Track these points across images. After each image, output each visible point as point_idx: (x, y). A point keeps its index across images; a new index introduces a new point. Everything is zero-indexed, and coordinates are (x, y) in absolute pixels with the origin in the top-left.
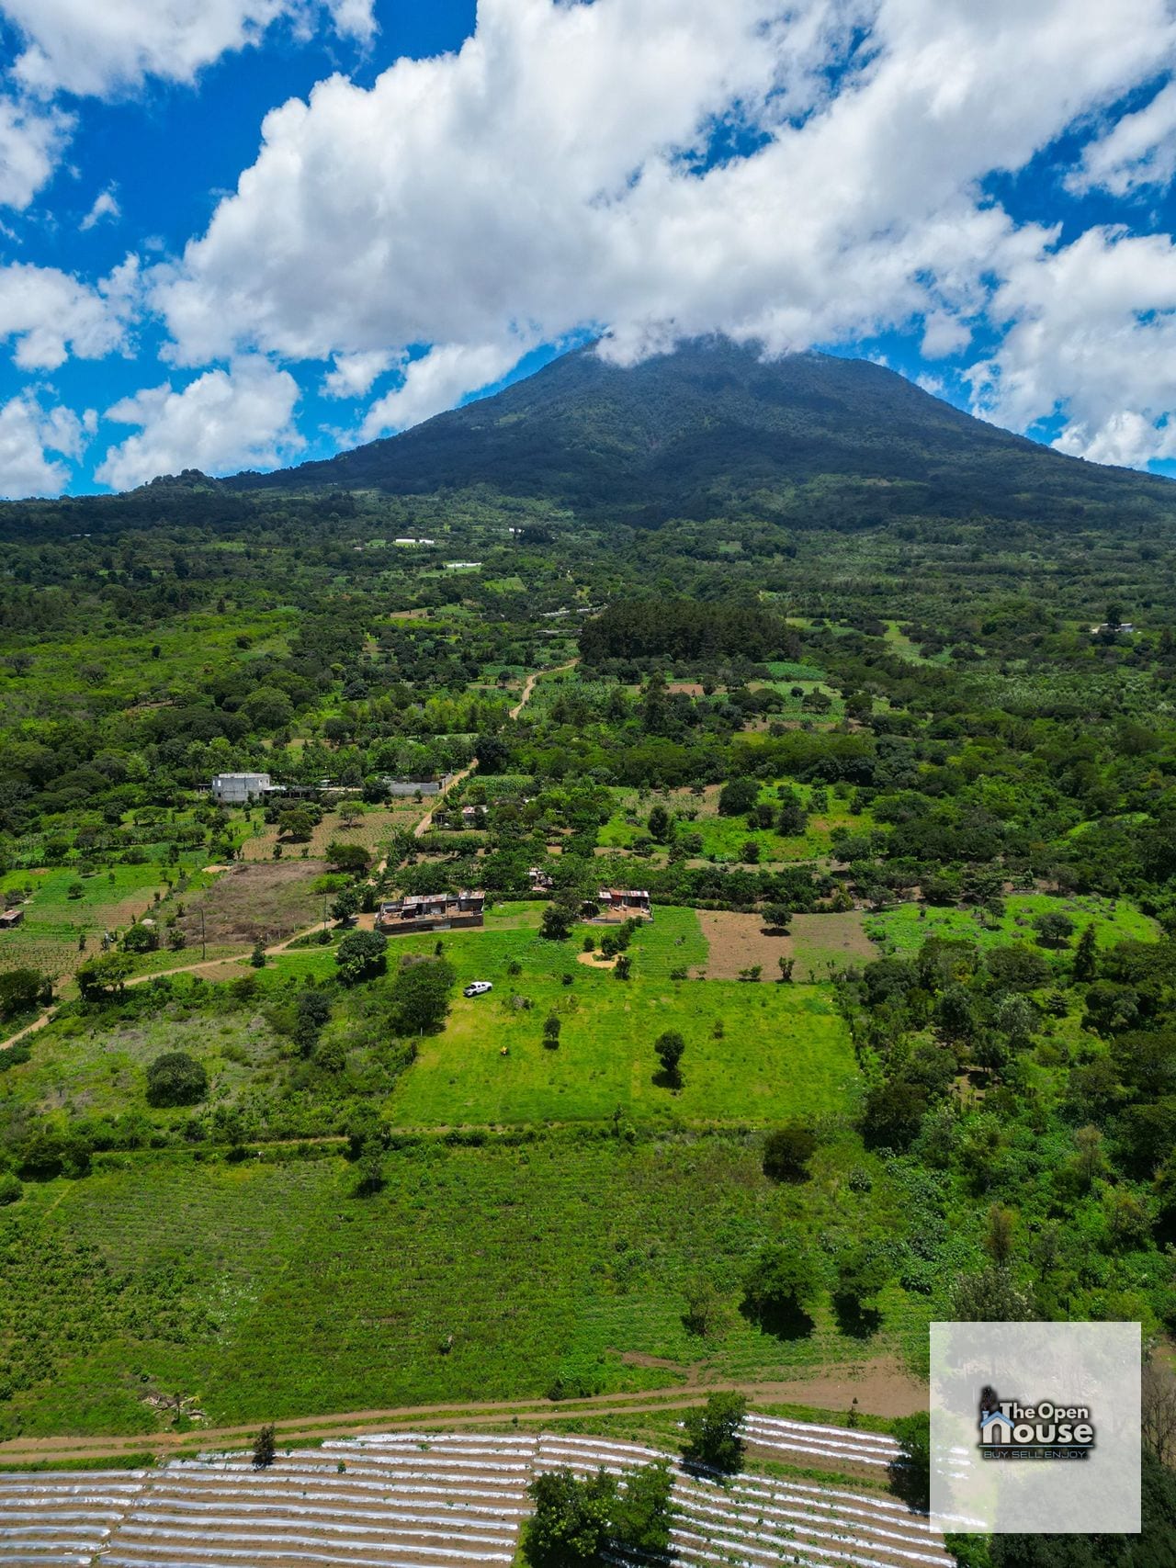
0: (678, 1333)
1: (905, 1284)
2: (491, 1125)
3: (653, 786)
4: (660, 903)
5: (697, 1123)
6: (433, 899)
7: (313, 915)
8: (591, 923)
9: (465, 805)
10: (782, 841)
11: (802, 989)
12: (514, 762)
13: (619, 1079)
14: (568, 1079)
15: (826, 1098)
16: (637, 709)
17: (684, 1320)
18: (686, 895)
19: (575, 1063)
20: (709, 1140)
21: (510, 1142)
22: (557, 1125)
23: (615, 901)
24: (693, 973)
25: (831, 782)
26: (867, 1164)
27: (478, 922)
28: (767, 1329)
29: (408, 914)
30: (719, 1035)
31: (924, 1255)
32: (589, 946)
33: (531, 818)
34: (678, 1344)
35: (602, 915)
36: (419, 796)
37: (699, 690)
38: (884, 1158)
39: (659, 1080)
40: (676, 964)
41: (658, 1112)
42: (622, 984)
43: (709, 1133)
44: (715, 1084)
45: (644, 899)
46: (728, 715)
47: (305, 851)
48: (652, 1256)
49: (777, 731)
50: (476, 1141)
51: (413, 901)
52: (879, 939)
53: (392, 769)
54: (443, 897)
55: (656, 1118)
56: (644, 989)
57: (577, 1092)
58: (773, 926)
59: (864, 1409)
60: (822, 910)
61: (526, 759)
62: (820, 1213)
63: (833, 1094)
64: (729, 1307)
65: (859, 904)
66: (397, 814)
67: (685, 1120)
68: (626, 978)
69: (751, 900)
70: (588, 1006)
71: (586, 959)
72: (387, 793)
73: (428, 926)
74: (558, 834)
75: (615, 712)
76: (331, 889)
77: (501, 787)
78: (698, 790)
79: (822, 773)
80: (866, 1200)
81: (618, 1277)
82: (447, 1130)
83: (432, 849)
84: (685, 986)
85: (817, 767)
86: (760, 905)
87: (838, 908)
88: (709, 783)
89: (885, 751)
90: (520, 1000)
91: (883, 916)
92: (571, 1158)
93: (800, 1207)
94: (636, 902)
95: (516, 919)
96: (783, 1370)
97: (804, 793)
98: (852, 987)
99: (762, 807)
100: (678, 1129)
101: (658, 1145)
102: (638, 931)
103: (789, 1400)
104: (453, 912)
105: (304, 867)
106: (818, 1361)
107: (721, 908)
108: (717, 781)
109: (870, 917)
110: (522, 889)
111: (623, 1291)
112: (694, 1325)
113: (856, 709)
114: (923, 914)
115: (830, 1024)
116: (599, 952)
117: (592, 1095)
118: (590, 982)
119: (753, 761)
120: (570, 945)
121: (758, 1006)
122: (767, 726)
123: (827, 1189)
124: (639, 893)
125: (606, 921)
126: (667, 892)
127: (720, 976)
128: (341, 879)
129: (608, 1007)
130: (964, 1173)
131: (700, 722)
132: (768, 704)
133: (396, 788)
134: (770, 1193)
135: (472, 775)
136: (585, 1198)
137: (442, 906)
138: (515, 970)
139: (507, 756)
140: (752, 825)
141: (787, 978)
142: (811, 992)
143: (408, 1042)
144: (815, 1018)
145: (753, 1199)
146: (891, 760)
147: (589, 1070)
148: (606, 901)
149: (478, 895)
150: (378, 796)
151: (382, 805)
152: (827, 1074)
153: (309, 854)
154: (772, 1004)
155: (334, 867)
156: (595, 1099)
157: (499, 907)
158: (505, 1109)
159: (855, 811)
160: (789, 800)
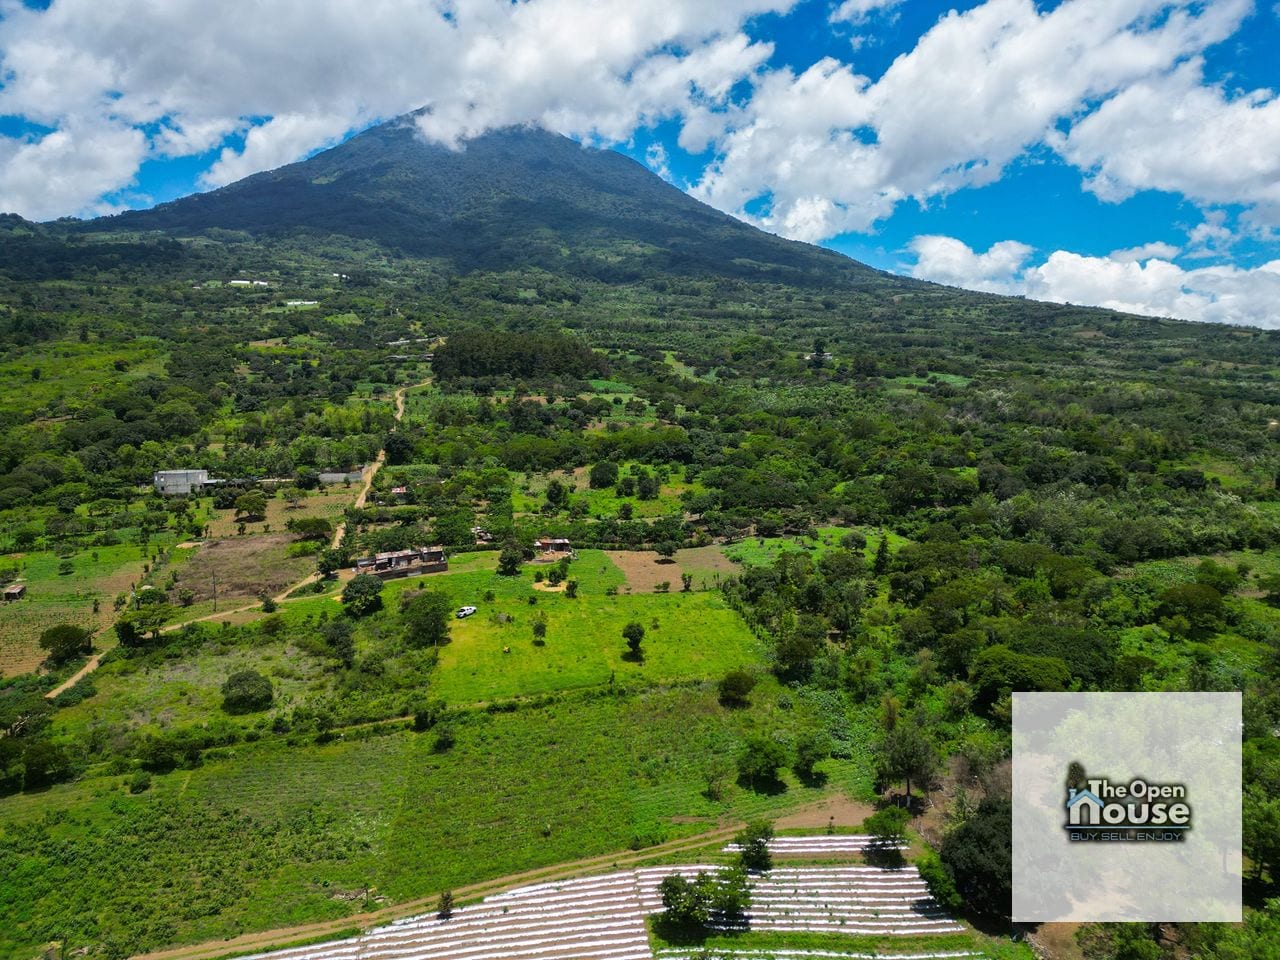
0: (703, 802)
1: (834, 756)
2: (517, 697)
3: (534, 470)
4: (577, 547)
5: (663, 681)
6: (401, 554)
7: (298, 573)
8: (532, 563)
9: (390, 487)
10: (644, 504)
11: (700, 594)
12: (418, 454)
13: (598, 660)
14: (561, 663)
15: (741, 658)
16: (501, 413)
17: (704, 794)
18: (595, 541)
19: (562, 653)
20: (677, 690)
21: (536, 706)
22: (565, 692)
23: (545, 547)
24: (621, 591)
25: (665, 463)
26: (786, 693)
27: (444, 568)
28: (759, 791)
29: (381, 566)
30: (656, 627)
31: (840, 738)
32: (539, 578)
33: (453, 493)
34: (706, 808)
35: (538, 557)
36: (347, 482)
37: (543, 400)
38: (795, 687)
39: (627, 657)
40: (607, 585)
41: (633, 677)
42: (574, 602)
43: (674, 686)
44: (666, 656)
45: (567, 545)
46: (574, 418)
47: (267, 527)
48: (667, 761)
49: (613, 428)
50: (511, 708)
51: (383, 557)
52: (739, 560)
53: (312, 464)
54: (408, 552)
55: (634, 681)
56: (590, 603)
57: (571, 671)
58: (663, 557)
59: (836, 823)
60: (691, 546)
61: (427, 452)
62: (766, 724)
63: (745, 655)
64: (729, 783)
65: (716, 540)
66: (332, 498)
67: (655, 680)
68: (574, 597)
69: (640, 542)
70: (555, 617)
71: (538, 586)
72: (318, 482)
73: (403, 574)
74: (478, 505)
75: (485, 416)
76: (305, 553)
77: (416, 473)
78: (570, 471)
79: (658, 455)
80: (792, 714)
81: (649, 776)
82: (485, 704)
83: (378, 520)
84: (618, 599)
85: (653, 452)
86: (646, 545)
87: (702, 544)
88: (577, 466)
89: (696, 440)
90: (503, 616)
91: (734, 547)
92: (583, 711)
93: (752, 721)
94: (561, 547)
95: (471, 564)
96: (777, 812)
97: (651, 471)
98: (734, 590)
99: (624, 480)
100: (653, 685)
101: (643, 697)
102: (570, 566)
103: (789, 827)
104: (416, 563)
105: (270, 539)
106: (796, 803)
107: (621, 548)
108: (581, 464)
109: (725, 548)
110: (468, 544)
111: (656, 784)
112: (711, 795)
113: (665, 413)
114: (762, 543)
115: (727, 615)
116: (547, 582)
117: (583, 672)
118: (548, 602)
119: (606, 448)
120: (521, 578)
121: (674, 607)
122: (604, 425)
123: (765, 710)
124: (561, 541)
125: (543, 561)
126: (581, 540)
127: (641, 591)
128: (311, 545)
129: (569, 616)
130: (848, 691)
131: (553, 423)
132: (598, 410)
133: (325, 477)
134: (727, 716)
135: (384, 465)
136: (605, 734)
137: (409, 559)
138: (489, 597)
139: (412, 449)
140: (619, 494)
141: (687, 588)
142: (706, 596)
143: (428, 651)
144: (715, 612)
145: (719, 721)
146: (703, 445)
147: (574, 657)
148: (538, 547)
149: (434, 549)
150: (309, 483)
151: (316, 491)
152: (737, 644)
153: (270, 529)
154: (683, 605)
155: (297, 537)
156: (586, 674)
157: (455, 557)
158: (523, 686)
159: (689, 481)
160: (643, 475)
